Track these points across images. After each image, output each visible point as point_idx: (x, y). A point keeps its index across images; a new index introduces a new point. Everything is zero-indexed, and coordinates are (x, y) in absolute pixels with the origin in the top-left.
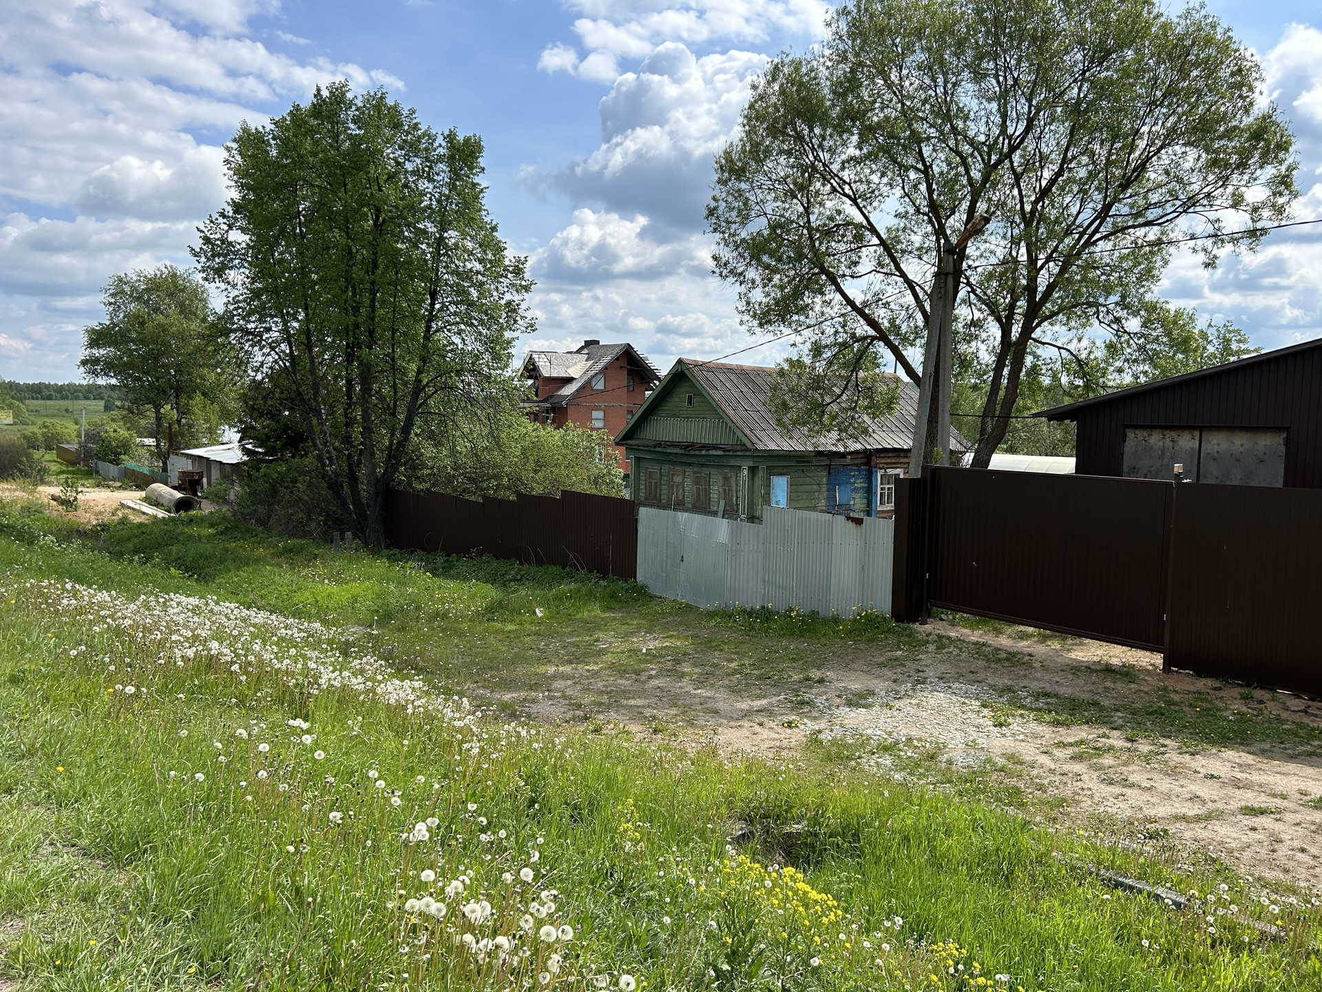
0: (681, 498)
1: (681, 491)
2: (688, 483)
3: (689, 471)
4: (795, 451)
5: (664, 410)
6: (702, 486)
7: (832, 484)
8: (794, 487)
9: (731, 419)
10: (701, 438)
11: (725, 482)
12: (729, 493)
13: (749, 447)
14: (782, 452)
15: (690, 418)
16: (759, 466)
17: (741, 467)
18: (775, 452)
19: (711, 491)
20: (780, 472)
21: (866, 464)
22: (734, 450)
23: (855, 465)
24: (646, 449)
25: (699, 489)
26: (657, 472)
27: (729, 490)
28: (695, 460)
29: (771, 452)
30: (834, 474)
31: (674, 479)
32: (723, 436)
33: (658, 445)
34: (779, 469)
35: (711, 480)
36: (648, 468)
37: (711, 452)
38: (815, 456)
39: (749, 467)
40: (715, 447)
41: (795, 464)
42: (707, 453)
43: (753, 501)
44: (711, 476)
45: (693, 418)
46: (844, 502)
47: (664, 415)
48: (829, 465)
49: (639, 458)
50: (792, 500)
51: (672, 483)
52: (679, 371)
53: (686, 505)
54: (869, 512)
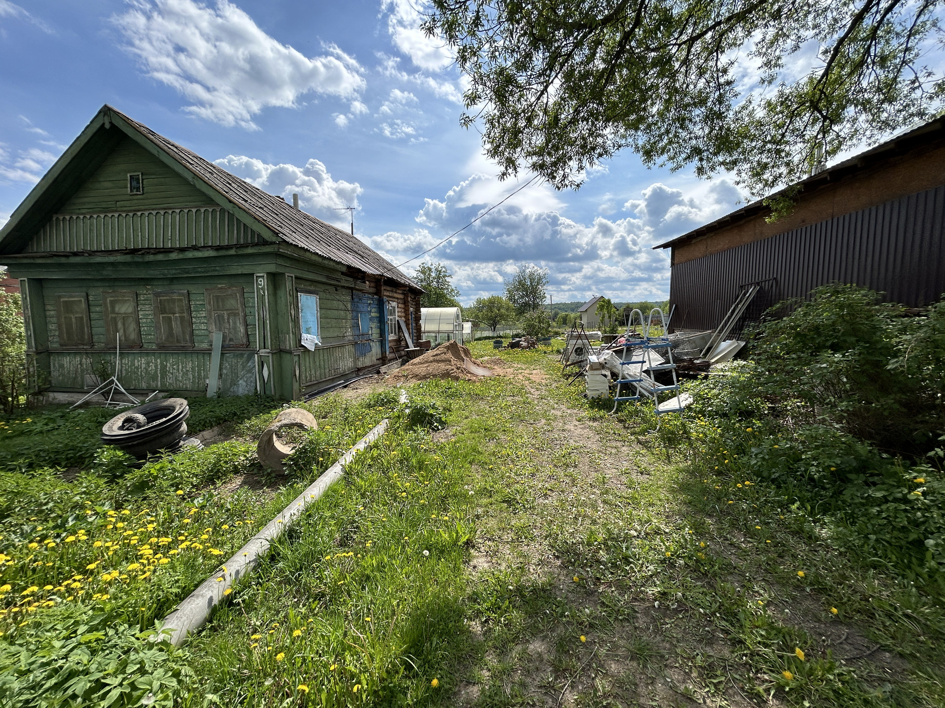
0: (133, 336)
1: (132, 326)
2: (146, 313)
3: (146, 293)
4: (330, 259)
5: (83, 203)
6: (174, 313)
7: (355, 311)
8: (323, 311)
9: (230, 201)
10: (166, 240)
11: (221, 304)
12: (228, 319)
13: (269, 240)
14: (314, 258)
15: (138, 211)
16: (283, 274)
17: (253, 274)
18: (308, 254)
19: (194, 320)
20: (309, 288)
21: (376, 294)
22: (239, 246)
23: (369, 293)
24: (49, 261)
25: (170, 318)
26: (80, 301)
27: (229, 315)
28: (157, 272)
29: (302, 253)
30: (356, 300)
31: (117, 309)
32: (210, 233)
33: (75, 254)
34: (308, 283)
35: (192, 303)
36: (60, 297)
37: (190, 255)
38: (343, 273)
39: (268, 274)
40: (195, 248)
41: (324, 280)
42: (181, 256)
43: (277, 327)
44: (192, 297)
45: (144, 210)
46: (365, 332)
47: (84, 211)
48: (352, 289)
49: (40, 281)
50: (323, 328)
51: (114, 315)
52: (107, 126)
53: (145, 346)
54: (382, 342)
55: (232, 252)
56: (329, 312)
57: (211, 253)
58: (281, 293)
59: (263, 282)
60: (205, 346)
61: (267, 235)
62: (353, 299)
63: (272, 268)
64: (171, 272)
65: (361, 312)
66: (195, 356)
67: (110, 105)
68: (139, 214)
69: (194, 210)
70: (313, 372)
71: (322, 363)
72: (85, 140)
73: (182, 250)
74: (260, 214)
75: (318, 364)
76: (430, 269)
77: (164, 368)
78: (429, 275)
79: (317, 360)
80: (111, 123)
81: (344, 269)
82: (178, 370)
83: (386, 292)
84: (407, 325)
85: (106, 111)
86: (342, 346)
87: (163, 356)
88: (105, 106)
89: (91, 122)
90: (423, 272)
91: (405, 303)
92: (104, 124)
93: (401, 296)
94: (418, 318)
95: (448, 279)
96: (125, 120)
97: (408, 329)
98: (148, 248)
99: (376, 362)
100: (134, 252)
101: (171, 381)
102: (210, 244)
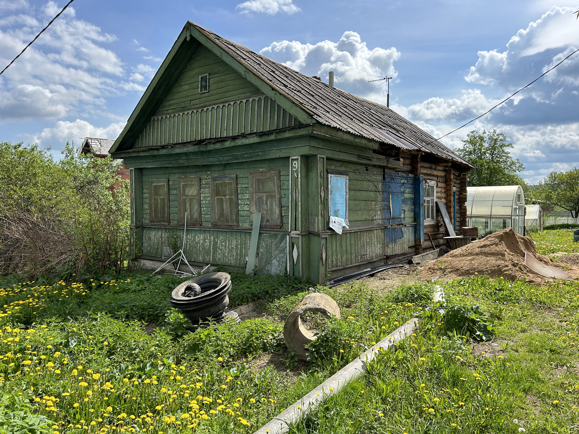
0: (196, 215)
1: (196, 207)
2: (206, 194)
3: (207, 178)
4: (362, 137)
5: (170, 105)
6: (225, 196)
7: (386, 192)
8: (352, 193)
9: (273, 89)
10: (222, 130)
11: (261, 187)
12: (266, 201)
13: (304, 123)
14: (346, 137)
15: (205, 107)
16: (315, 156)
17: (289, 157)
18: (340, 133)
19: (240, 202)
20: (339, 169)
21: (411, 172)
22: (279, 131)
23: (403, 172)
24: (147, 154)
25: (222, 200)
26: (164, 185)
27: (267, 197)
28: (215, 159)
29: (334, 133)
30: (387, 180)
31: (186, 192)
32: (256, 120)
33: (163, 147)
34: (338, 164)
35: (239, 186)
36: (152, 182)
37: (239, 142)
38: (374, 151)
39: (302, 156)
40: (244, 136)
41: (355, 159)
42: (233, 144)
43: (307, 209)
44: (240, 180)
45: (209, 106)
46: (396, 215)
47: (170, 111)
48: (384, 168)
49: (141, 170)
50: (351, 210)
51: (184, 197)
52: (188, 39)
53: (203, 224)
54: (416, 228)
55: (272, 137)
56: (358, 193)
57: (255, 140)
58: (313, 175)
59: (297, 165)
60: (247, 225)
61: (303, 118)
62: (384, 178)
63: (306, 151)
64: (225, 159)
65: (393, 193)
66: (239, 234)
67: (191, 21)
68: (205, 109)
69: (244, 101)
70: (339, 257)
71: (349, 248)
72: (173, 54)
73: (234, 138)
74: (298, 98)
75: (344, 248)
76: (482, 139)
77: (215, 243)
78: (481, 145)
79: (344, 244)
80: (191, 35)
81: (376, 147)
82: (225, 247)
83: (423, 170)
84: (448, 207)
85: (189, 26)
86: (370, 230)
87: (215, 234)
88: (188, 22)
89: (178, 38)
90: (471, 142)
91: (447, 181)
92: (186, 37)
93: (442, 174)
94: (462, 199)
95: (506, 149)
96: (200, 30)
97: (449, 213)
98: (210, 139)
99: (407, 250)
100: (200, 142)
101: (219, 257)
102: (255, 131)
